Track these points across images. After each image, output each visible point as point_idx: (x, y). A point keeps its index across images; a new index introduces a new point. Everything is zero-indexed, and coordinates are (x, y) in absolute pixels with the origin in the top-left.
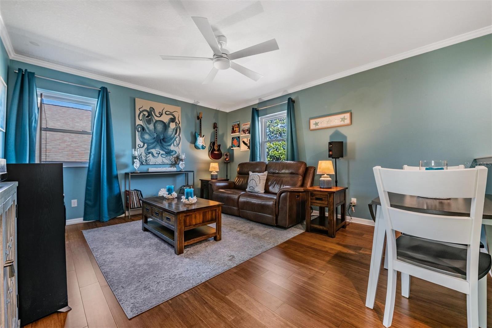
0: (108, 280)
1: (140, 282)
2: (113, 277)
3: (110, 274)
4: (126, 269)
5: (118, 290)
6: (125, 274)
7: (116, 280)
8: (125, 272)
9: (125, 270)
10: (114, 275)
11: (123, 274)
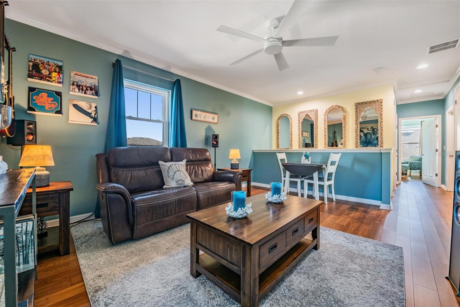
0: (402, 276)
1: (376, 256)
2: (395, 275)
3: (396, 280)
4: (376, 273)
5: (399, 263)
6: (383, 270)
7: (395, 271)
8: (380, 271)
9: (378, 273)
10: (393, 277)
11: (384, 270)
